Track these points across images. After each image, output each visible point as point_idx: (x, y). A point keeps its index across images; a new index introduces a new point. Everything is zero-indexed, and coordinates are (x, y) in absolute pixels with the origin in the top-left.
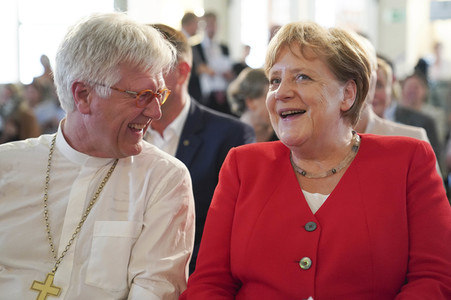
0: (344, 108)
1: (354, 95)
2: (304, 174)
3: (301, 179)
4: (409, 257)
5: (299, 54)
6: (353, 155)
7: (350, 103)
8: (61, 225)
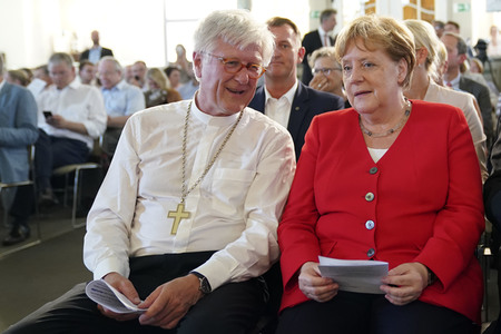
0: (400, 81)
1: (406, 69)
2: (370, 134)
3: (367, 138)
4: (449, 187)
5: (364, 48)
6: (406, 118)
7: (404, 76)
8: (191, 170)
